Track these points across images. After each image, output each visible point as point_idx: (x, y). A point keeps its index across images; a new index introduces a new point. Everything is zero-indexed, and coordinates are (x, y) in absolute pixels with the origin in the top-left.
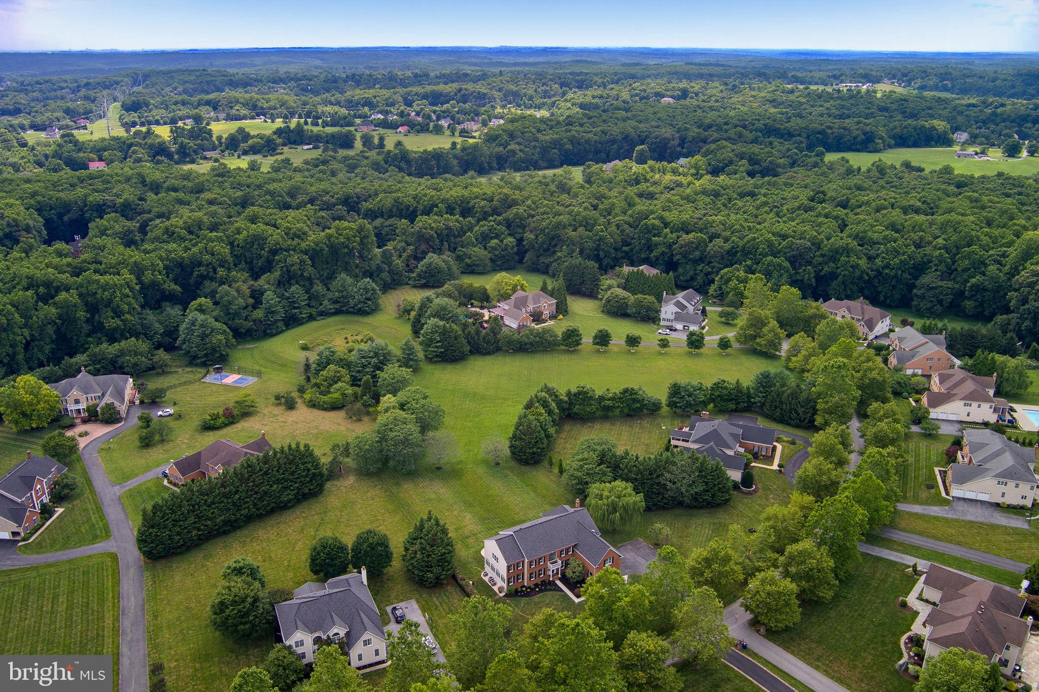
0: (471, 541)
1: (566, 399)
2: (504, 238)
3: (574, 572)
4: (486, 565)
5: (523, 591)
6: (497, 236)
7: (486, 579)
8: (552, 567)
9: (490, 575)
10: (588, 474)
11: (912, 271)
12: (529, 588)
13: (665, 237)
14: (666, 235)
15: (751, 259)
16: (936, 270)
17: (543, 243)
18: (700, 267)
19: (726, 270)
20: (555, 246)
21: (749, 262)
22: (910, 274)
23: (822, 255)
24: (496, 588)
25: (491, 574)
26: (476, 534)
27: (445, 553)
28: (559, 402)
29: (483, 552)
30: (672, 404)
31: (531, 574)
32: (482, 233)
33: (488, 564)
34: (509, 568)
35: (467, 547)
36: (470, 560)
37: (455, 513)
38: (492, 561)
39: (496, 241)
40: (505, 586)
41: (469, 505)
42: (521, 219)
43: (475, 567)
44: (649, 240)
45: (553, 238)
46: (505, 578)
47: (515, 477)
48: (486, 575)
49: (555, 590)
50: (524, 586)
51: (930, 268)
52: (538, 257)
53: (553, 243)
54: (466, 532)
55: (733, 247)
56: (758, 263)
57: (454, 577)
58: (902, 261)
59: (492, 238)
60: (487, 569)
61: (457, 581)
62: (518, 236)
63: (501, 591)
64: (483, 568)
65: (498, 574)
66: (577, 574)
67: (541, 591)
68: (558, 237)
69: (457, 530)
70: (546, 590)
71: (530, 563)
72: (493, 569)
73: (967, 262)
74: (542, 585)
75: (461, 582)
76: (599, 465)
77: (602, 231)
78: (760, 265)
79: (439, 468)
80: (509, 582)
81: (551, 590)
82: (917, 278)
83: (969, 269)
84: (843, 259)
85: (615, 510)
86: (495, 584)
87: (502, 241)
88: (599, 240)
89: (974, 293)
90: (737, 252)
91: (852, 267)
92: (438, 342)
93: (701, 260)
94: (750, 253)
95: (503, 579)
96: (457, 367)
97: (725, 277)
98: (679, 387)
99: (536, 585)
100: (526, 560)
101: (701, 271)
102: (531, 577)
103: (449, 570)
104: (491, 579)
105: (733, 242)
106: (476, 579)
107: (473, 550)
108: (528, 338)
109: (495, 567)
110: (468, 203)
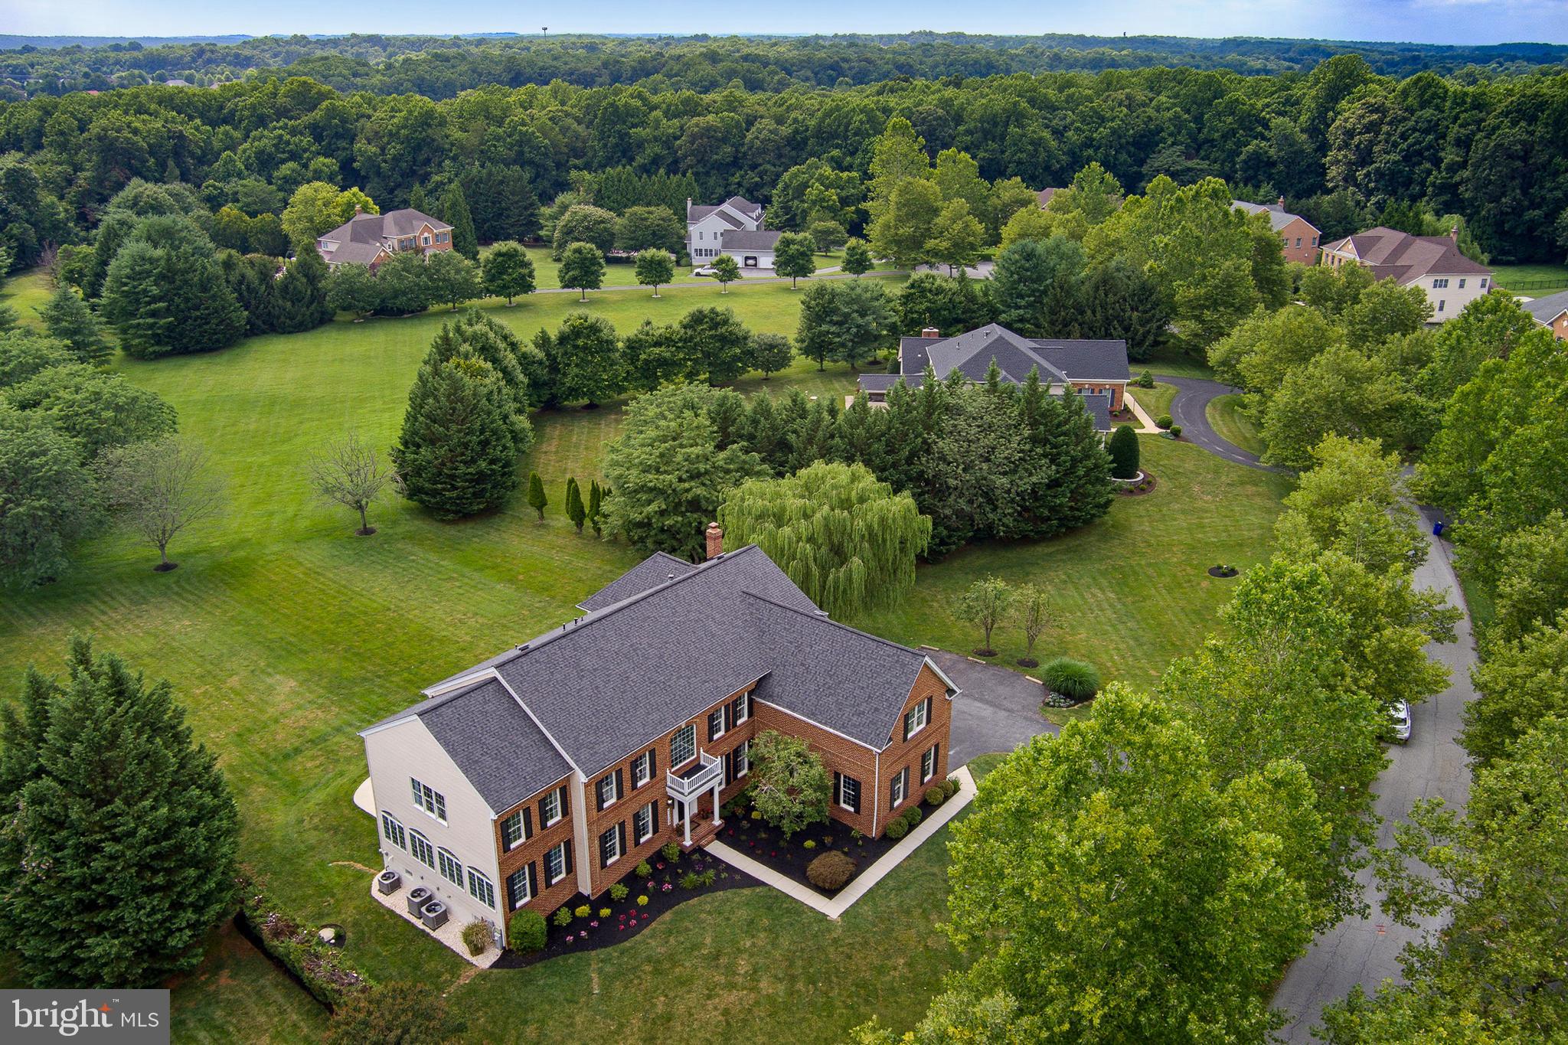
0: (307, 764)
1: (540, 355)
2: (309, 159)
3: (792, 791)
4: (386, 845)
5: (582, 923)
6: (294, 156)
7: (398, 903)
8: (688, 792)
9: (411, 883)
10: (695, 476)
11: (1132, 149)
12: (606, 899)
13: (657, 128)
14: (657, 122)
15: (837, 146)
16: (1173, 144)
17: (396, 159)
18: (736, 179)
19: (794, 169)
20: (427, 162)
21: (835, 153)
22: (1129, 153)
23: (969, 132)
24: (451, 936)
25: (417, 875)
26: (323, 738)
27: (174, 824)
28: (525, 360)
29: (365, 798)
30: (816, 347)
31: (604, 839)
32: (260, 153)
33: (396, 833)
34: (504, 833)
35: (294, 788)
36: (312, 837)
37: (234, 681)
38: (413, 816)
39: (291, 164)
40: (496, 916)
41: (282, 653)
42: (344, 121)
43: (339, 864)
44: (623, 136)
45: (417, 148)
46: (494, 877)
47: (433, 557)
48: (393, 885)
49: (717, 886)
50: (579, 899)
51: (1163, 140)
52: (391, 191)
53: (421, 158)
54: (284, 737)
55: (796, 132)
56: (853, 154)
57: (244, 926)
58: (1114, 132)
59: (283, 161)
60: (396, 858)
61: (257, 941)
62: (342, 154)
63: (476, 939)
64: (376, 858)
65: (452, 869)
66: (809, 794)
67: (662, 903)
68: (428, 142)
69: (241, 737)
70: (681, 894)
71: (598, 787)
72: (422, 850)
73: (1230, 119)
74: (656, 875)
75: (279, 945)
76: (721, 447)
77: (524, 124)
78: (860, 154)
79: (166, 568)
80: (511, 897)
81: (700, 890)
82: (1142, 162)
83: (1234, 132)
84: (1013, 129)
85: (839, 554)
86: (443, 919)
87: (306, 166)
88: (520, 143)
89: (1251, 172)
90: (805, 141)
91: (1032, 143)
92: (155, 299)
93: (736, 163)
94: (834, 135)
95: (480, 889)
96: (218, 360)
97: (795, 183)
98: (834, 295)
99: (632, 880)
100: (581, 778)
101: (739, 184)
102: (605, 854)
103: (208, 898)
104: (424, 901)
105: (796, 120)
106: (349, 914)
107: (319, 796)
108: (400, 278)
109: (436, 841)
110: (221, 108)
